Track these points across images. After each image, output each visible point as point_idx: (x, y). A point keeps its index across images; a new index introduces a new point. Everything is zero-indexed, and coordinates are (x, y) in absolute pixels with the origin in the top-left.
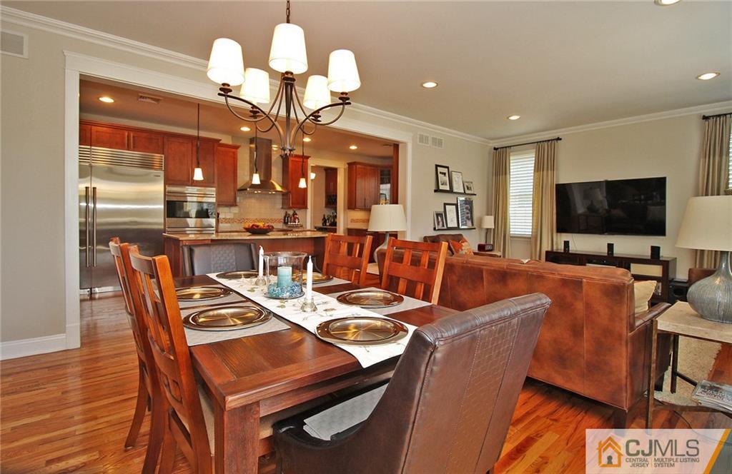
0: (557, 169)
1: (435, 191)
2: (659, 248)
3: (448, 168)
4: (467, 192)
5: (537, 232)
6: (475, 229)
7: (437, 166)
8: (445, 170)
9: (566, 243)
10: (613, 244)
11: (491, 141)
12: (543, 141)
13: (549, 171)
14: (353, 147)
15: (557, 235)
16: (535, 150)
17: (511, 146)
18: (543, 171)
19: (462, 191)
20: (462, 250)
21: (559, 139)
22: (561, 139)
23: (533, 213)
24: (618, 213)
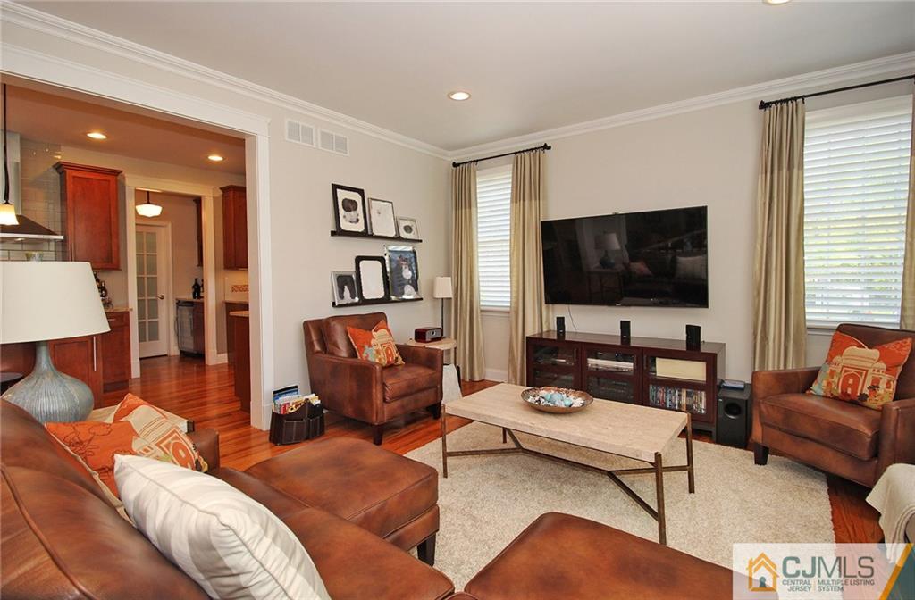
0: (545, 198)
1: (333, 233)
2: (699, 328)
3: (361, 192)
4: (404, 235)
5: (517, 303)
6: (422, 299)
7: (335, 187)
8: (356, 197)
9: (561, 321)
10: (629, 322)
11: (450, 153)
12: (524, 151)
13: (533, 201)
14: (216, 158)
15: (548, 308)
16: (511, 166)
17: (477, 161)
18: (524, 200)
19: (393, 234)
20: (370, 346)
21: (546, 147)
22: (549, 148)
23: (511, 272)
24: (639, 267)
